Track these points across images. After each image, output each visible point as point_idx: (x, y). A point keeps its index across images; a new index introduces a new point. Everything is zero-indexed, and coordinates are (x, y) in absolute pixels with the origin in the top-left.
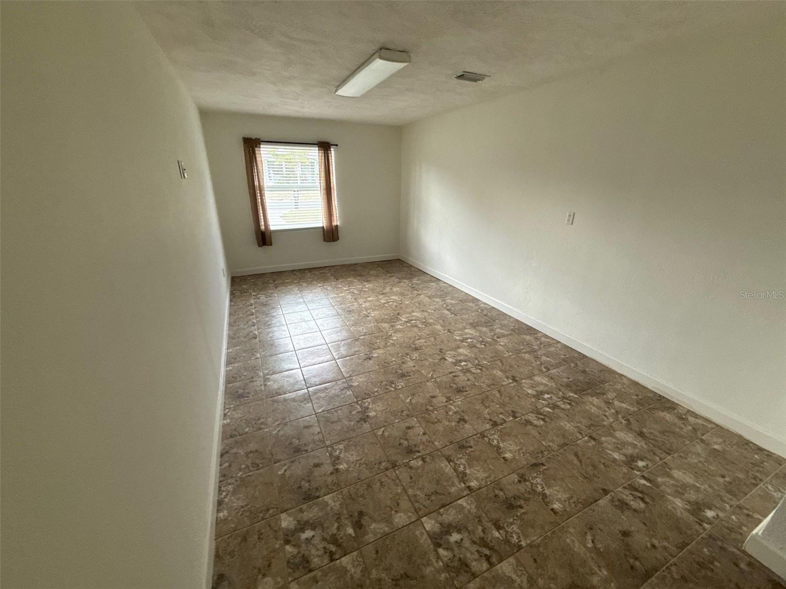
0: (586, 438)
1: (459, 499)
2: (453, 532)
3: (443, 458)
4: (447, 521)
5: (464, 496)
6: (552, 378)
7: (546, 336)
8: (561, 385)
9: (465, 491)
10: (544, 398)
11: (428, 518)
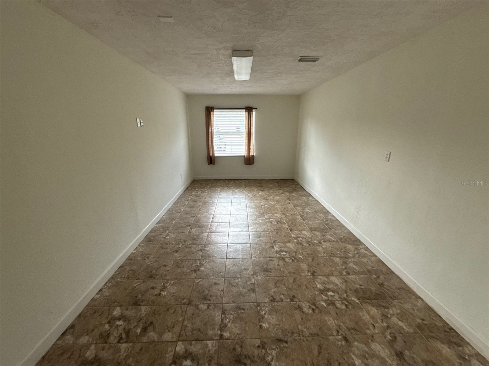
0: (340, 337)
1: (208, 340)
2: (189, 359)
3: (221, 310)
4: (191, 350)
5: (214, 340)
6: (346, 281)
7: (367, 249)
8: (350, 289)
9: (218, 336)
10: (327, 294)
11: (182, 343)
